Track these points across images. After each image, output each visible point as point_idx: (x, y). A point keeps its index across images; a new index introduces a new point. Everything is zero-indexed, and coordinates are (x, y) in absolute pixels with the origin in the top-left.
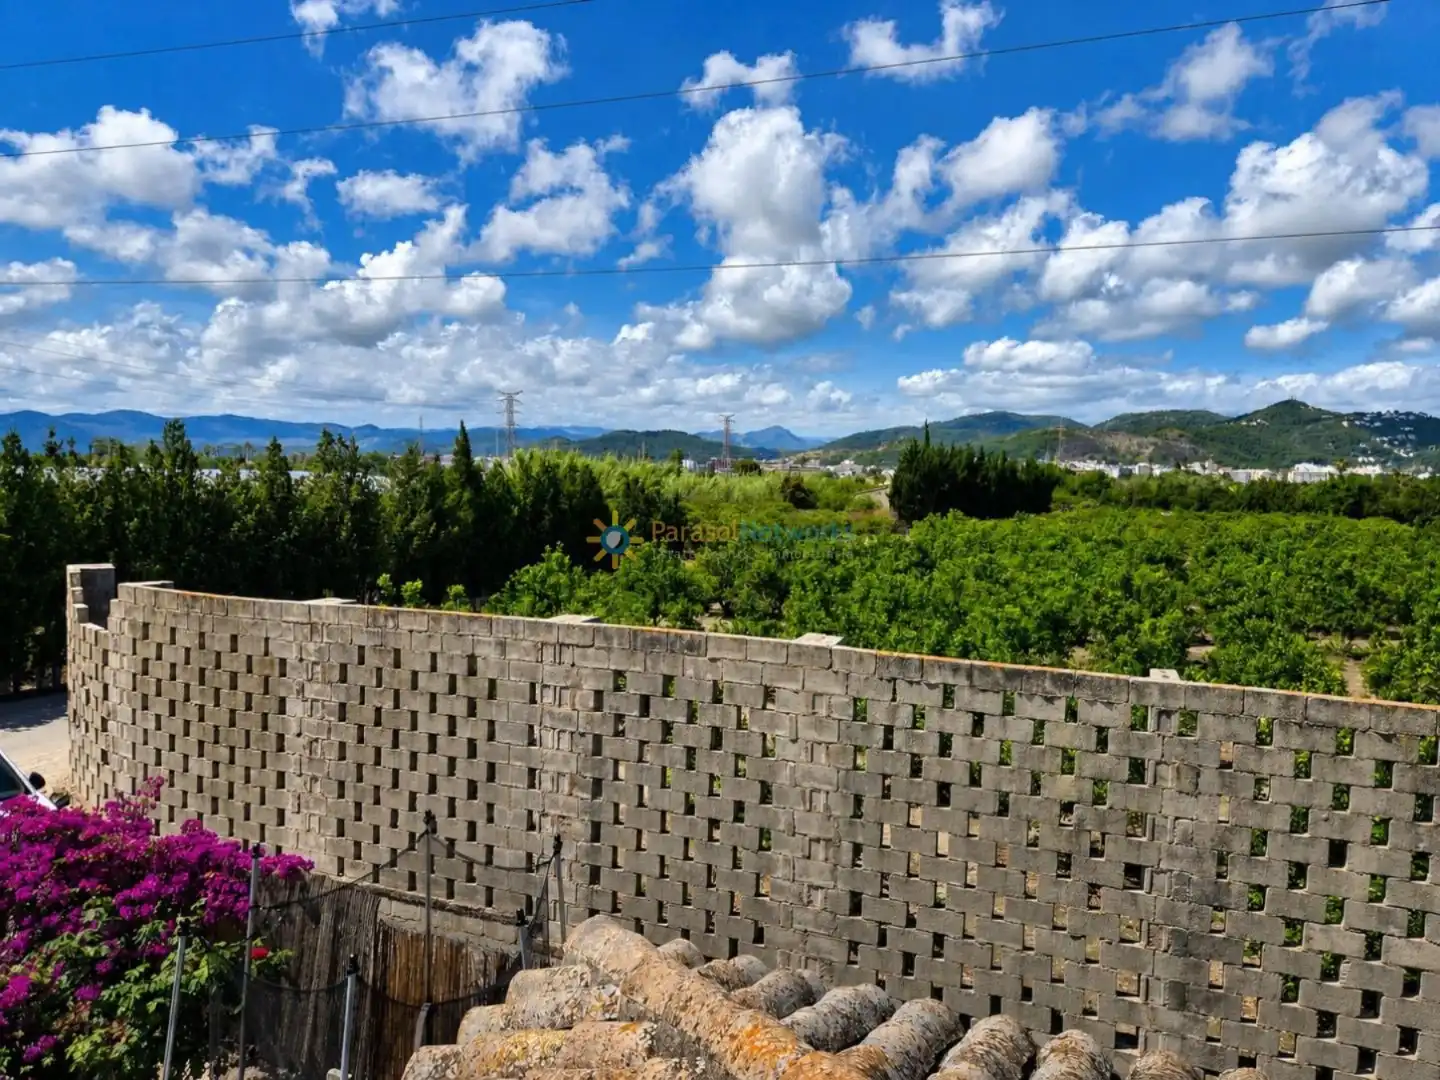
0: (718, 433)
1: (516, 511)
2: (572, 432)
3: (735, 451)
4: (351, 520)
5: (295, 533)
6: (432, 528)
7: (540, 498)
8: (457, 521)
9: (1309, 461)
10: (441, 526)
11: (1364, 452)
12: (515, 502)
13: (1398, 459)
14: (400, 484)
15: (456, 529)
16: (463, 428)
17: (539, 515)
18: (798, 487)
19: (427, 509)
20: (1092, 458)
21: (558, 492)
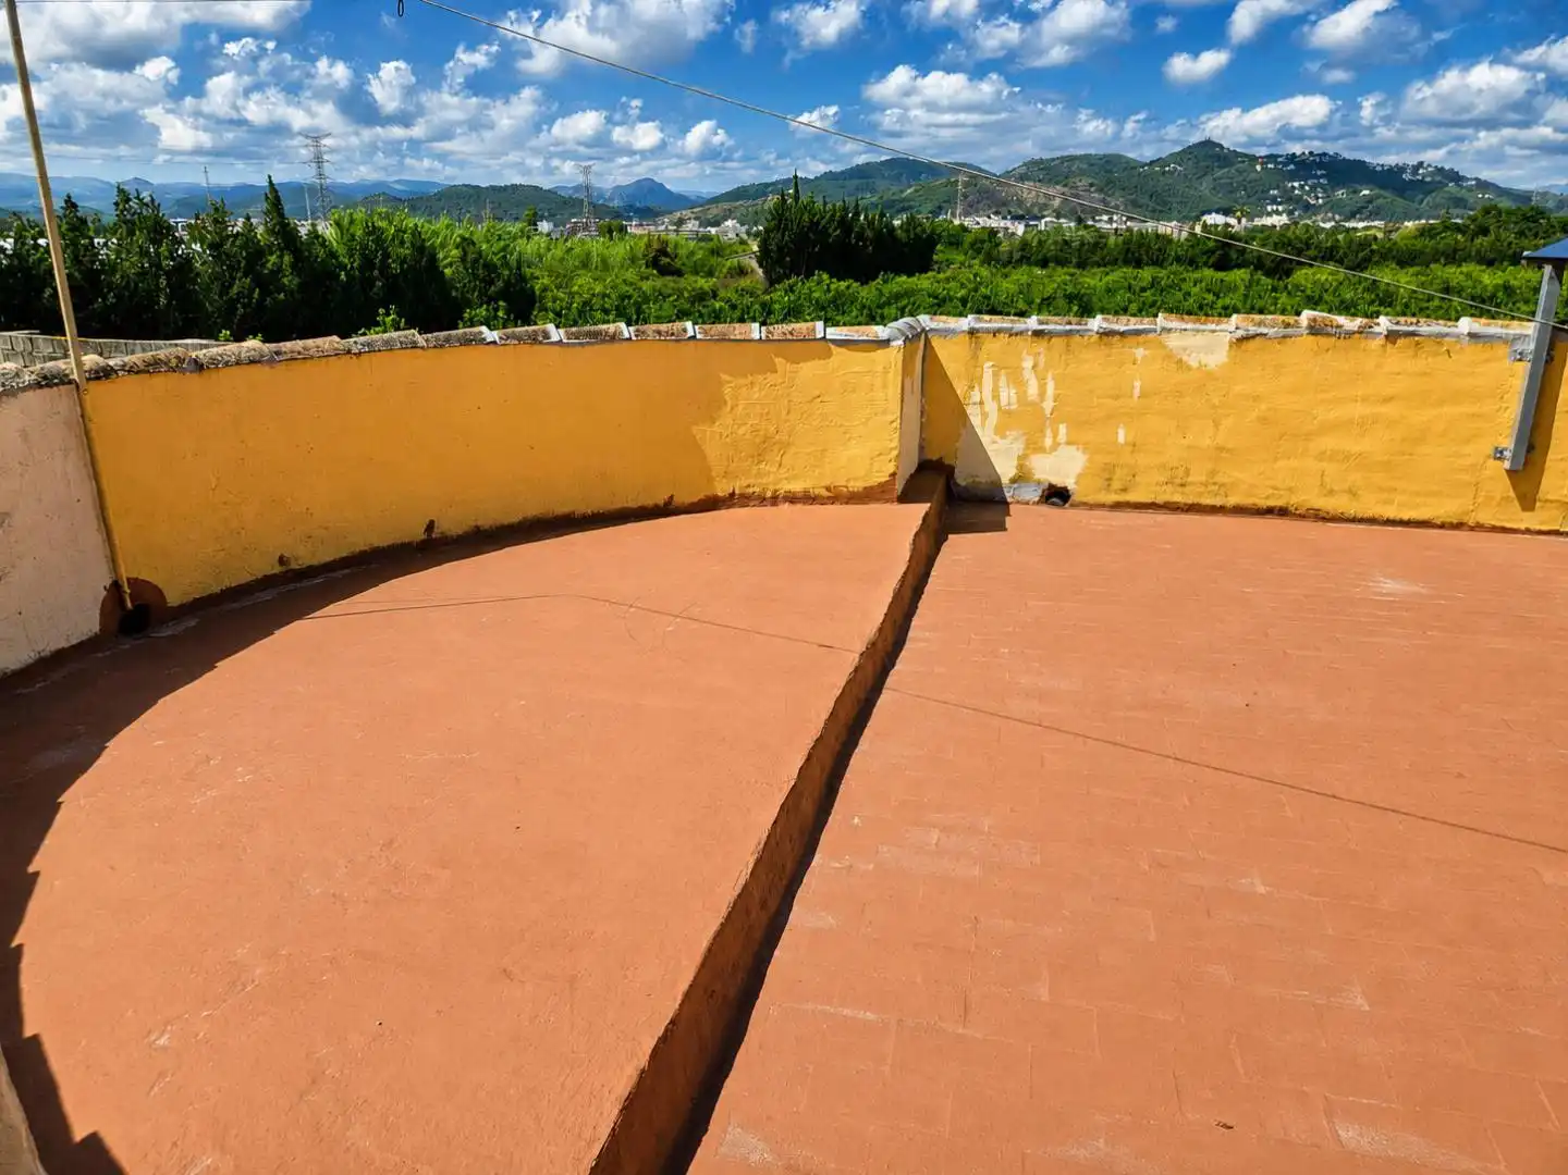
0: (577, 189)
1: (343, 276)
2: (398, 187)
3: (598, 210)
4: (168, 285)
5: (111, 299)
6: (256, 295)
7: (367, 263)
8: (282, 288)
9: (1217, 212)
10: (265, 292)
11: (1274, 201)
12: (343, 267)
13: (1307, 207)
14: (211, 247)
15: (282, 296)
16: (271, 182)
17: (371, 282)
18: (663, 252)
19: (246, 275)
20: (997, 213)
21: (386, 256)
